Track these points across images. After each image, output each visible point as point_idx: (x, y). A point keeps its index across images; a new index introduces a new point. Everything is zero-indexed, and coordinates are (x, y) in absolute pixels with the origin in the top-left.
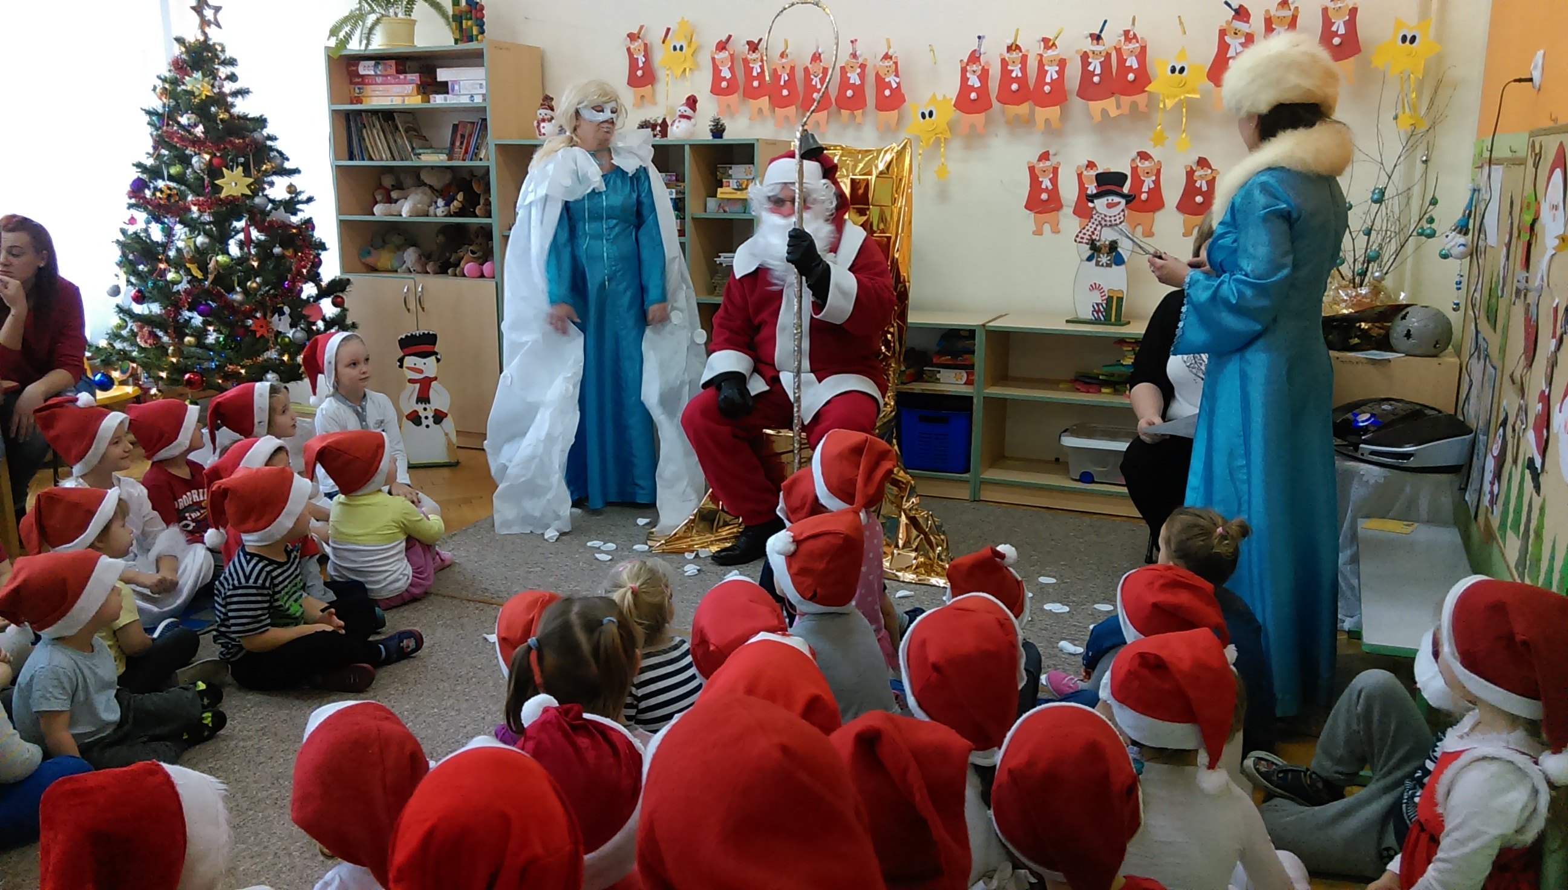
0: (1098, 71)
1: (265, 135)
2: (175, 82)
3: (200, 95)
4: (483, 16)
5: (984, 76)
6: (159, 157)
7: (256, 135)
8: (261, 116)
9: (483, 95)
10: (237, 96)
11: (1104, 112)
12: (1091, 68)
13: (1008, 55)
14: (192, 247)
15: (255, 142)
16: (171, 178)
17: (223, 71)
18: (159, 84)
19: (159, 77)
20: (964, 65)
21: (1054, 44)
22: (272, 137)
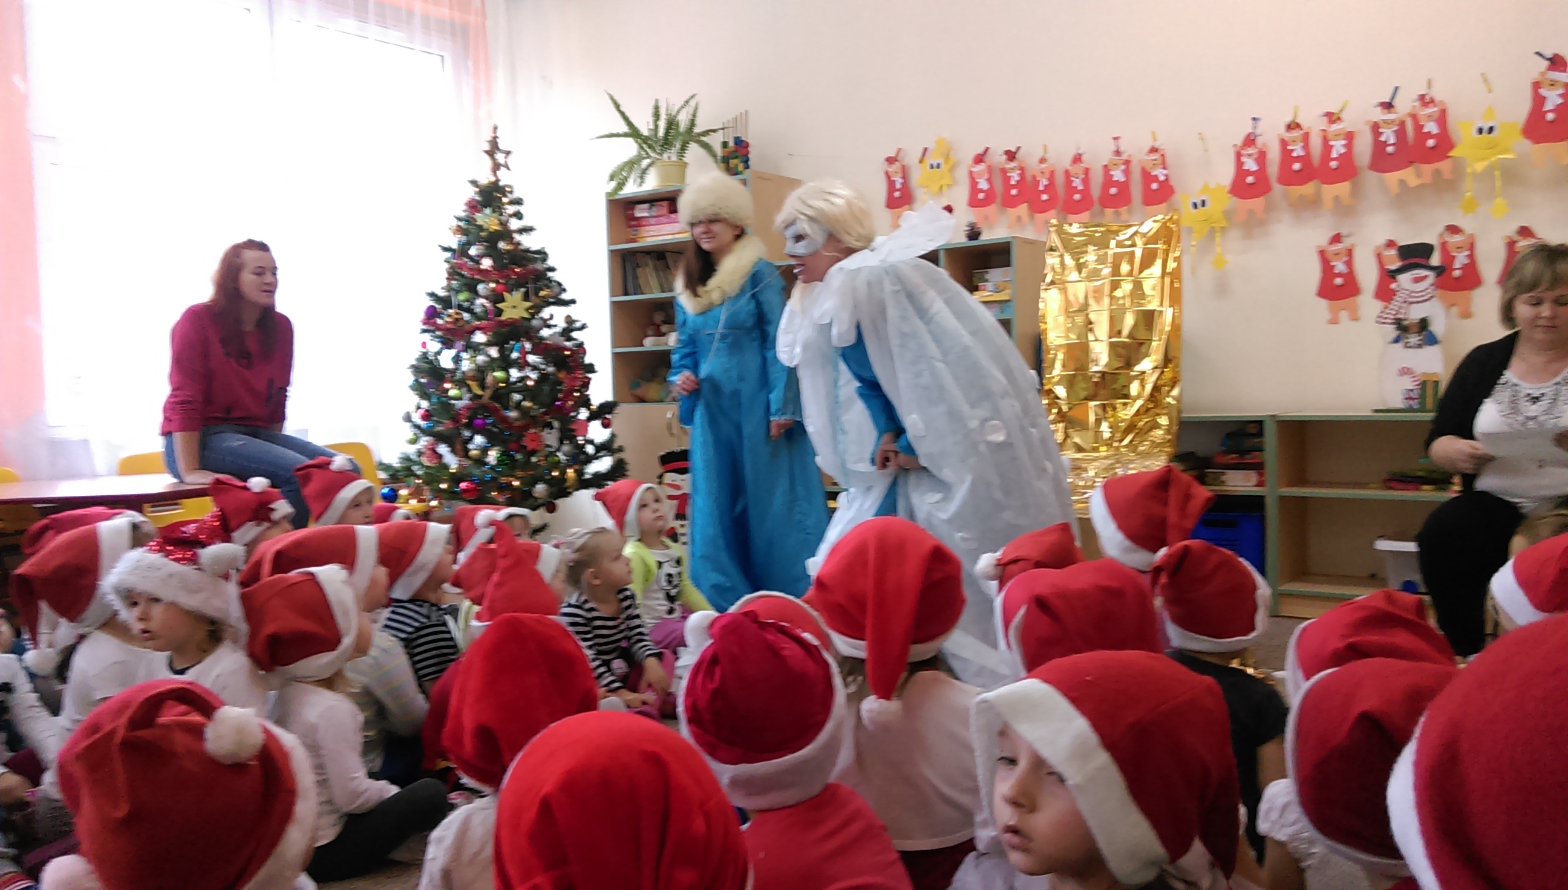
0: (1392, 141)
1: (546, 267)
2: (469, 220)
3: (489, 228)
4: (748, 153)
5: (1261, 158)
6: (449, 288)
7: (539, 266)
8: (543, 249)
10: (521, 233)
11: (1402, 182)
12: (1383, 138)
13: (1288, 135)
14: (475, 367)
15: (536, 271)
16: (460, 307)
17: (511, 209)
18: (455, 223)
19: (455, 217)
20: (1238, 149)
21: (1339, 119)
22: (552, 269)
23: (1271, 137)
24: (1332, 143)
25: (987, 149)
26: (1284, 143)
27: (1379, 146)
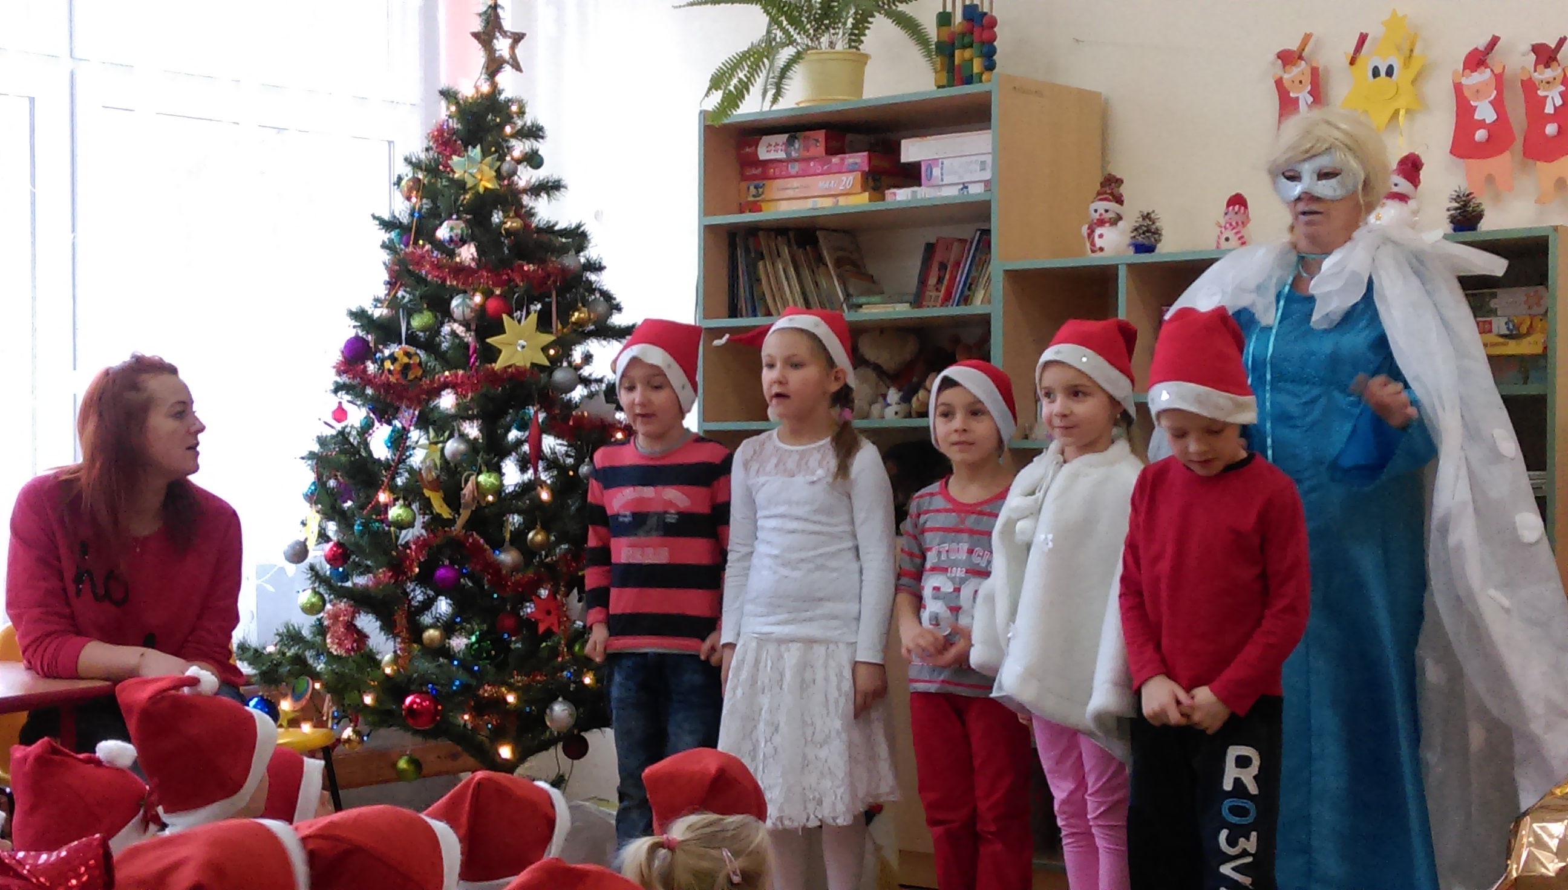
1: (583, 260)
2: (434, 169)
3: (475, 186)
4: (994, 38)
6: (393, 303)
7: (569, 261)
8: (578, 227)
9: (987, 183)
10: (538, 195)
14: (438, 462)
15: (564, 270)
16: (412, 339)
17: (519, 148)
18: (407, 172)
19: (408, 161)
22: (597, 268)
25: (1495, 41)
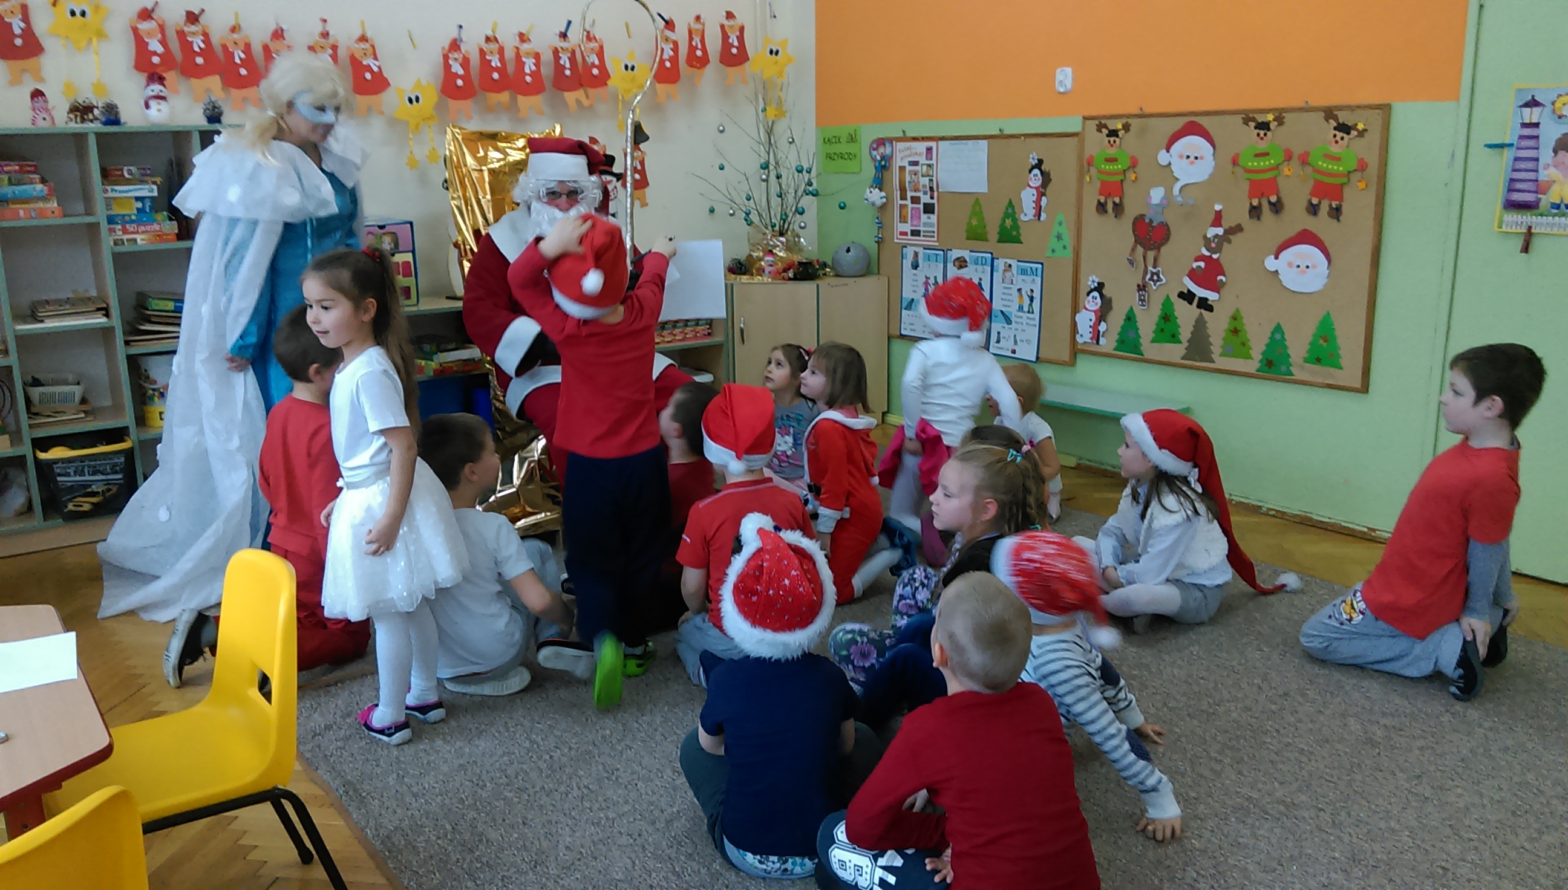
0: (568, 65)
5: (466, 64)
11: (578, 102)
12: (561, 62)
13: (486, 45)
20: (446, 53)
21: (529, 39)
23: (471, 45)
24: (524, 59)
26: (482, 52)
27: (559, 68)
